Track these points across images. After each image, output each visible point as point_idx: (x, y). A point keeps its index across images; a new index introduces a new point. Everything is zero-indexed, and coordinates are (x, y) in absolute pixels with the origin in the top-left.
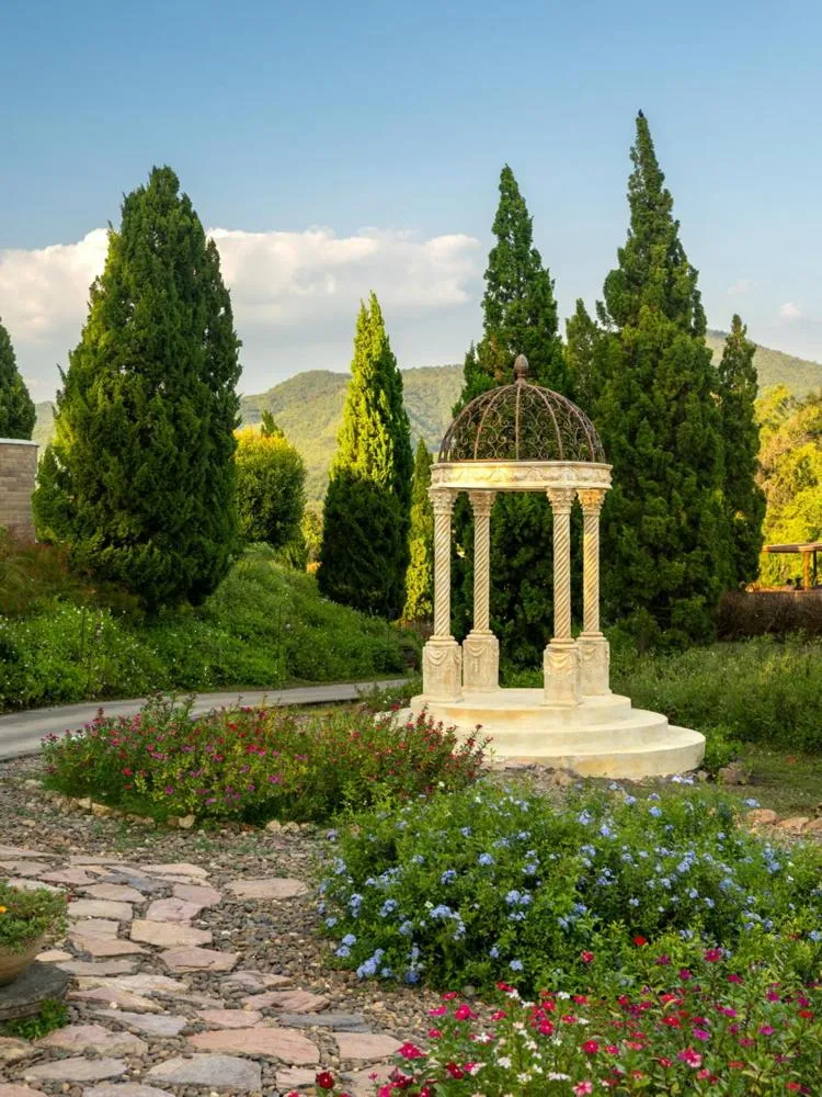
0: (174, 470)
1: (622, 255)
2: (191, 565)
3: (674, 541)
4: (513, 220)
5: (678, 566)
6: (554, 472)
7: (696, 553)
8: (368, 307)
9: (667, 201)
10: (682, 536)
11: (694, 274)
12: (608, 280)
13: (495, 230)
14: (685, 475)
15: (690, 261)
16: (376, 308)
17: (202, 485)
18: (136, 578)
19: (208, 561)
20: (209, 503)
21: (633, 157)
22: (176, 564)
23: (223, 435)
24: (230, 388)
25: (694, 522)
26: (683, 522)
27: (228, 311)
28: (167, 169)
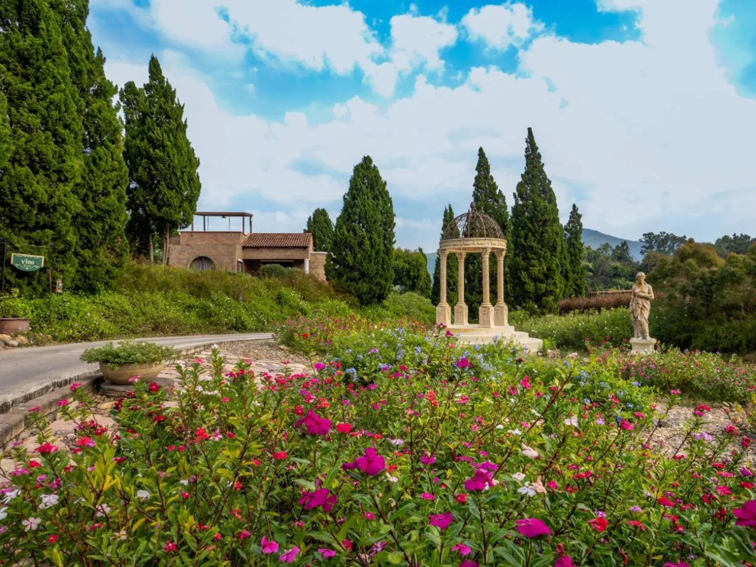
0: (370, 256)
1: (522, 176)
2: (377, 290)
3: (541, 276)
4: (483, 165)
5: (543, 286)
6: (482, 242)
7: (550, 281)
8: (448, 208)
9: (539, 156)
10: (545, 275)
11: (550, 182)
12: (518, 185)
13: (477, 169)
14: (545, 252)
15: (548, 177)
16: (451, 209)
17: (381, 262)
18: (357, 292)
19: (383, 288)
20: (383, 268)
21: (527, 141)
22: (371, 288)
23: (388, 246)
24: (391, 230)
25: (549, 269)
26: (545, 269)
27: (391, 205)
28: (368, 157)
